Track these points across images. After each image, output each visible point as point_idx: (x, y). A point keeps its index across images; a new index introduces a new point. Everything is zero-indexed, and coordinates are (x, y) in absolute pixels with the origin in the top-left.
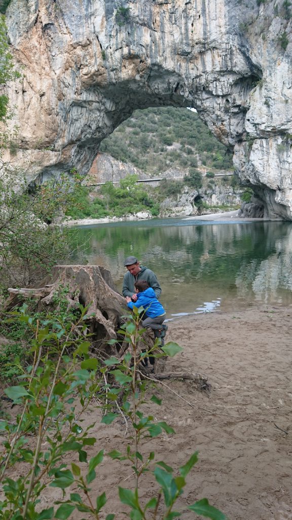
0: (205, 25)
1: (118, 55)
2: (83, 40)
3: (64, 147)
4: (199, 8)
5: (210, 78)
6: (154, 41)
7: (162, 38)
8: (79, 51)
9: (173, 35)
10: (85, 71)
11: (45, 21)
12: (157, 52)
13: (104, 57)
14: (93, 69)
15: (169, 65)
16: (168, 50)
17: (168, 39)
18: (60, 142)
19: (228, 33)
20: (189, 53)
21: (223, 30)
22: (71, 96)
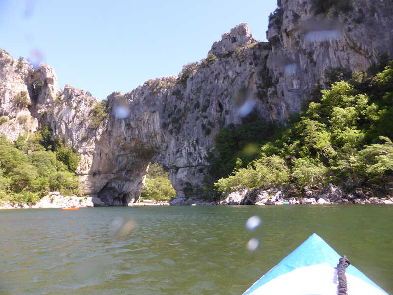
0: (154, 126)
1: (129, 138)
2: (119, 134)
3: (118, 172)
4: (152, 120)
5: (160, 143)
6: (139, 133)
7: (142, 131)
8: (118, 139)
9: (145, 130)
10: (121, 144)
11: (109, 129)
12: (140, 136)
13: (125, 139)
14: (123, 143)
15: (145, 140)
16: (144, 136)
17: (143, 132)
18: (115, 170)
19: (160, 128)
20: (151, 136)
21: (159, 128)
22: (117, 153)
